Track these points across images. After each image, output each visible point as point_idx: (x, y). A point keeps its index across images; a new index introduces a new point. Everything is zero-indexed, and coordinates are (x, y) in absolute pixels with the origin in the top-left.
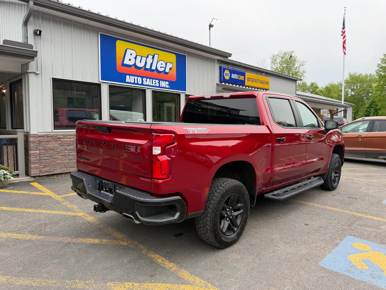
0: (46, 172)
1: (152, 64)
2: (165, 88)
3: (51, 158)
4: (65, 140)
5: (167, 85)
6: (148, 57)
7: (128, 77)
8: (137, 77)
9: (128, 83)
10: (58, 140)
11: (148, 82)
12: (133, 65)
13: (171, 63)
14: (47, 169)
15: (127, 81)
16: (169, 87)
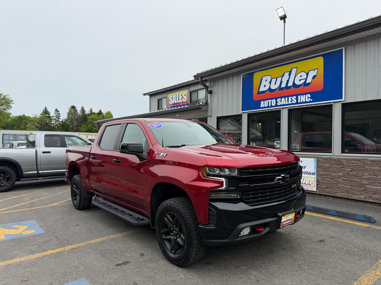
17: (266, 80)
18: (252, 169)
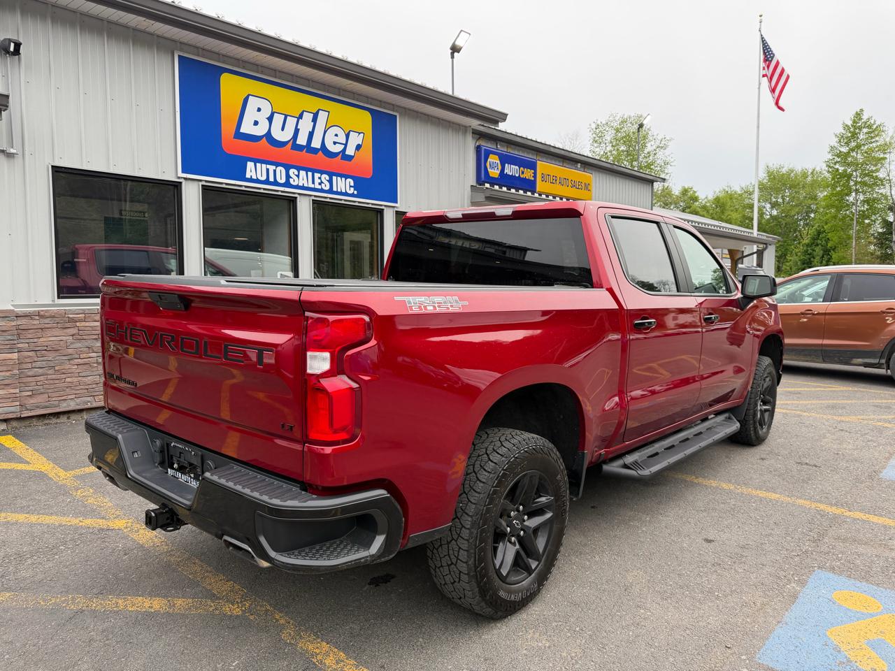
0: (38, 407)
1: (311, 135)
2: (346, 194)
3: (51, 372)
4: (87, 324)
5: (350, 186)
6: (301, 117)
7: (250, 165)
8: (274, 167)
9: (251, 180)
10: (68, 325)
11: (302, 179)
12: (262, 137)
13: (359, 133)
14: (40, 401)
15: (248, 176)
16: (356, 192)
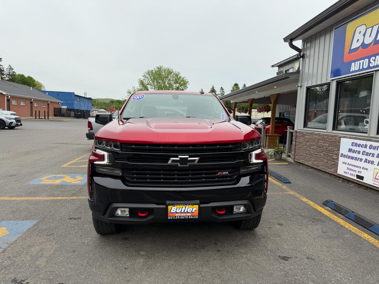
7: (353, 64)
11: (377, 61)
12: (360, 46)
17: (360, 32)
18: (136, 145)
